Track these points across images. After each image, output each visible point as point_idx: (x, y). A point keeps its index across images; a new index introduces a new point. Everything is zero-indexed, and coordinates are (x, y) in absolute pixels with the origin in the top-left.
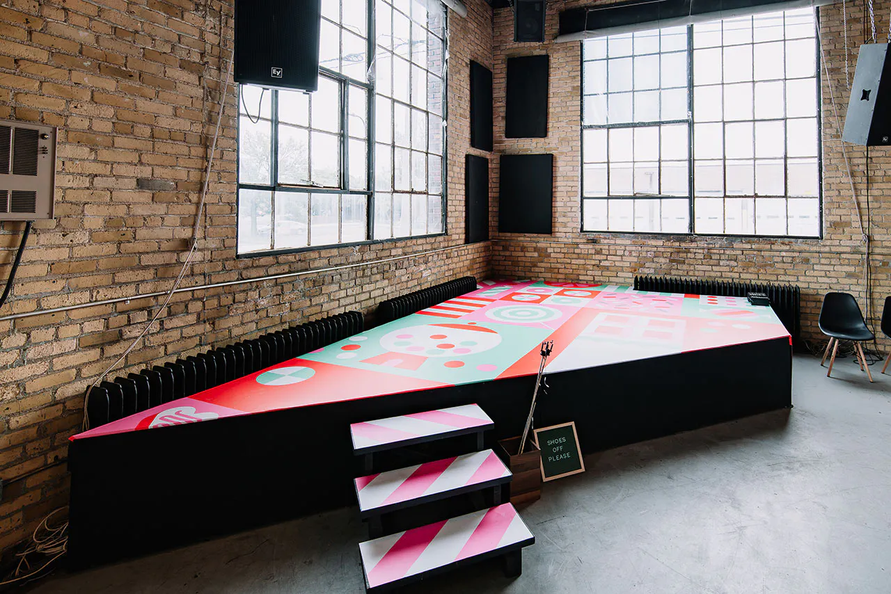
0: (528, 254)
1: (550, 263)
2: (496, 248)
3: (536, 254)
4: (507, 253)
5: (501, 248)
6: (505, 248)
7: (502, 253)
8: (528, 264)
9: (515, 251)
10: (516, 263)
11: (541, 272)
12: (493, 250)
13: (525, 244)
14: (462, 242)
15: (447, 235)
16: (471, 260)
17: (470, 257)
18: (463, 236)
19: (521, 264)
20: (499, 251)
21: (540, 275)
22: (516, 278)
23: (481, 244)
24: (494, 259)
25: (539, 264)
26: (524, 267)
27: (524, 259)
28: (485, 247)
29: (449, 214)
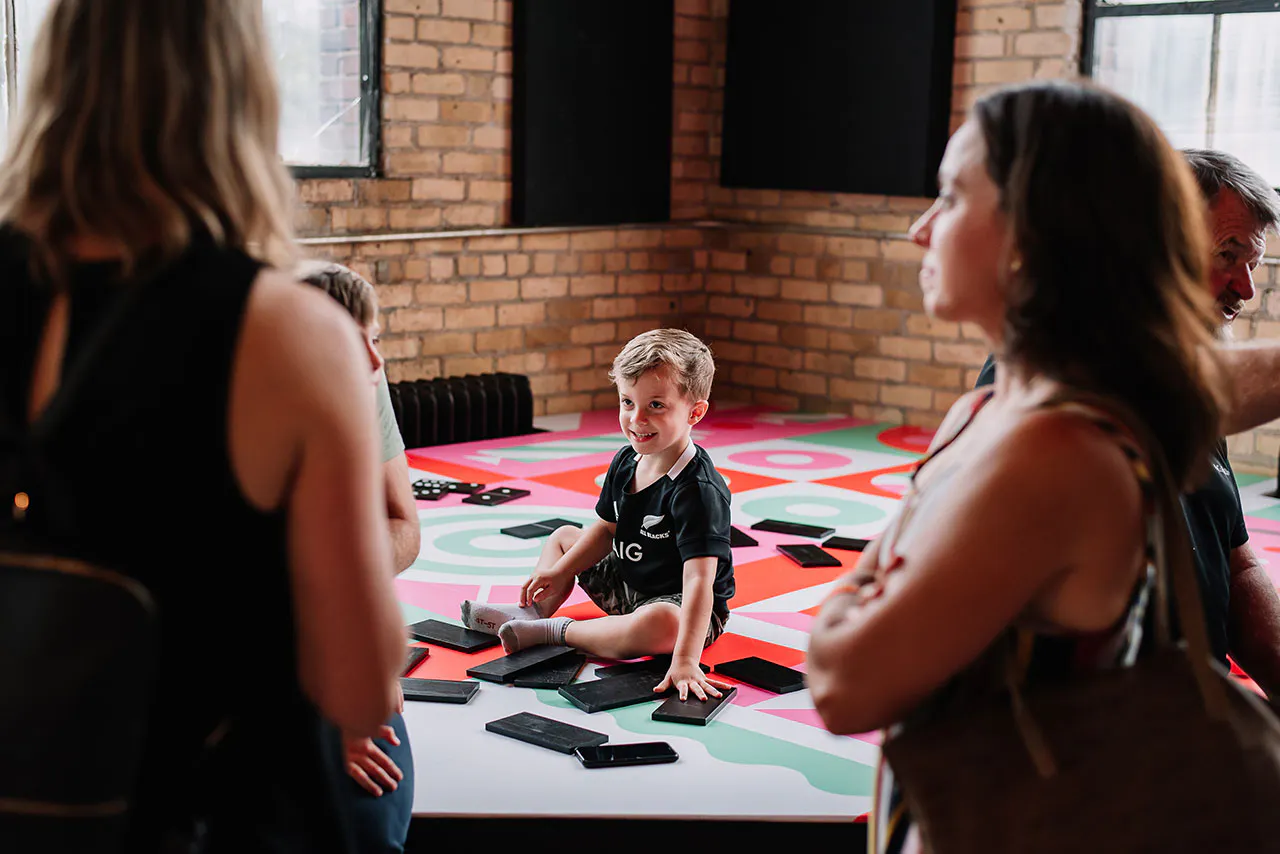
0: (845, 294)
1: (932, 340)
2: (723, 259)
3: (874, 296)
4: (764, 287)
5: (740, 262)
6: (758, 265)
7: (745, 286)
8: (844, 342)
9: (792, 276)
10: (793, 335)
11: (891, 383)
12: (712, 270)
13: (834, 243)
14: (490, 215)
15: (381, 175)
16: (549, 303)
17: (554, 288)
18: (499, 192)
19: (816, 338)
20: (734, 273)
21: (888, 395)
22: (795, 402)
23: (630, 236)
24: (714, 309)
25: (887, 344)
26: (827, 352)
27: (825, 316)
28: (653, 252)
29: (396, 82)
